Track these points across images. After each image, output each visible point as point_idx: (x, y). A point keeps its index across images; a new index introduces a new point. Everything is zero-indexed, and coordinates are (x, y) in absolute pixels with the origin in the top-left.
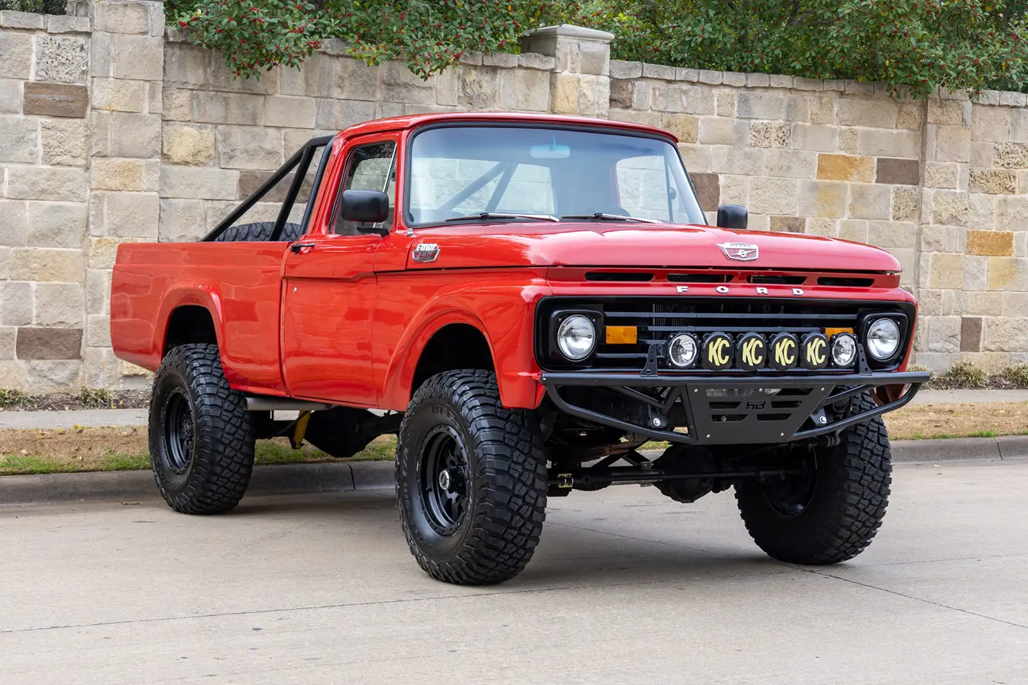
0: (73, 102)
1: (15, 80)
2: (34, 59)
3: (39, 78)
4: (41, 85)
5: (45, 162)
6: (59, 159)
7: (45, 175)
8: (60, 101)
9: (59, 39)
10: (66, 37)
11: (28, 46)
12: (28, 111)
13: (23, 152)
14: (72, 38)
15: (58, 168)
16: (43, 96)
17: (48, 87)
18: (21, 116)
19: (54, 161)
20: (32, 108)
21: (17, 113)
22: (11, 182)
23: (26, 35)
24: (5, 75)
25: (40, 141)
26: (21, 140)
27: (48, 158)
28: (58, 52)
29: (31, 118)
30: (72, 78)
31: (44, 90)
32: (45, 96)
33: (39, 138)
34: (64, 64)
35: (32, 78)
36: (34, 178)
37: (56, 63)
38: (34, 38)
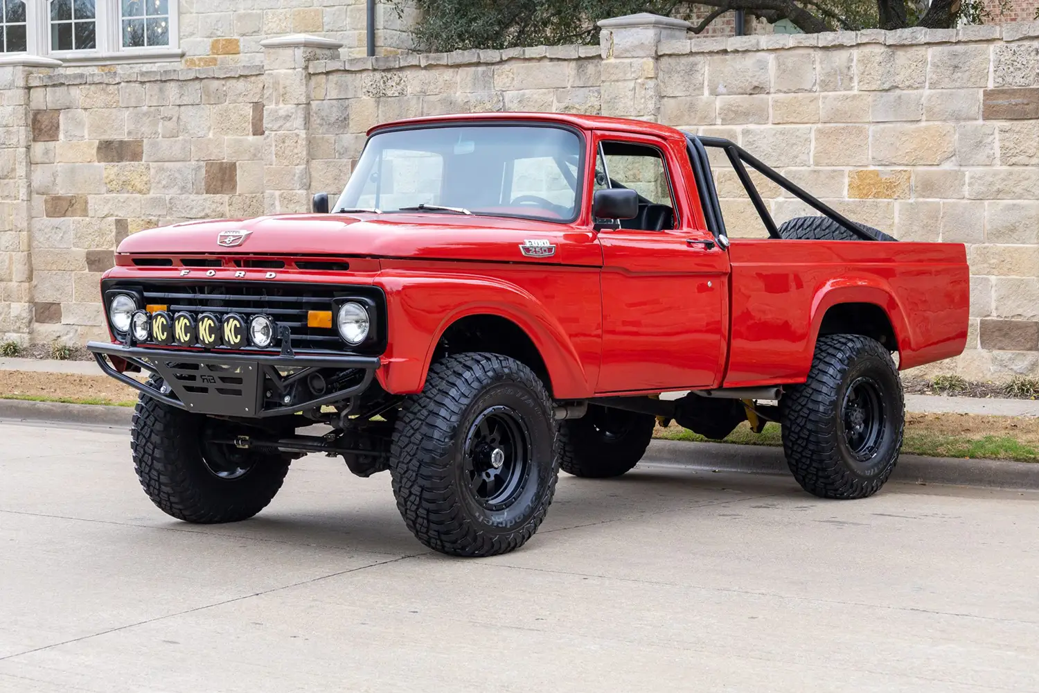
0: (1027, 104)
1: (975, 89)
2: (992, 69)
3: (997, 85)
4: (998, 91)
5: (1004, 163)
6: (1014, 160)
7: (1002, 176)
8: (1016, 105)
9: (1014, 46)
10: (1020, 43)
11: (986, 57)
12: (986, 118)
13: (981, 156)
14: (1027, 43)
15: (1016, 168)
16: (1000, 102)
17: (1004, 92)
18: (980, 122)
19: (1010, 163)
20: (990, 113)
21: (976, 119)
22: (970, 184)
23: (984, 45)
24: (965, 85)
25: (997, 145)
26: (979, 144)
27: (1005, 159)
28: (1015, 58)
29: (989, 123)
30: (1027, 82)
31: (1001, 96)
32: (1002, 102)
33: (996, 141)
34: (1020, 69)
35: (991, 85)
36: (991, 179)
37: (1012, 69)
38: (991, 48)
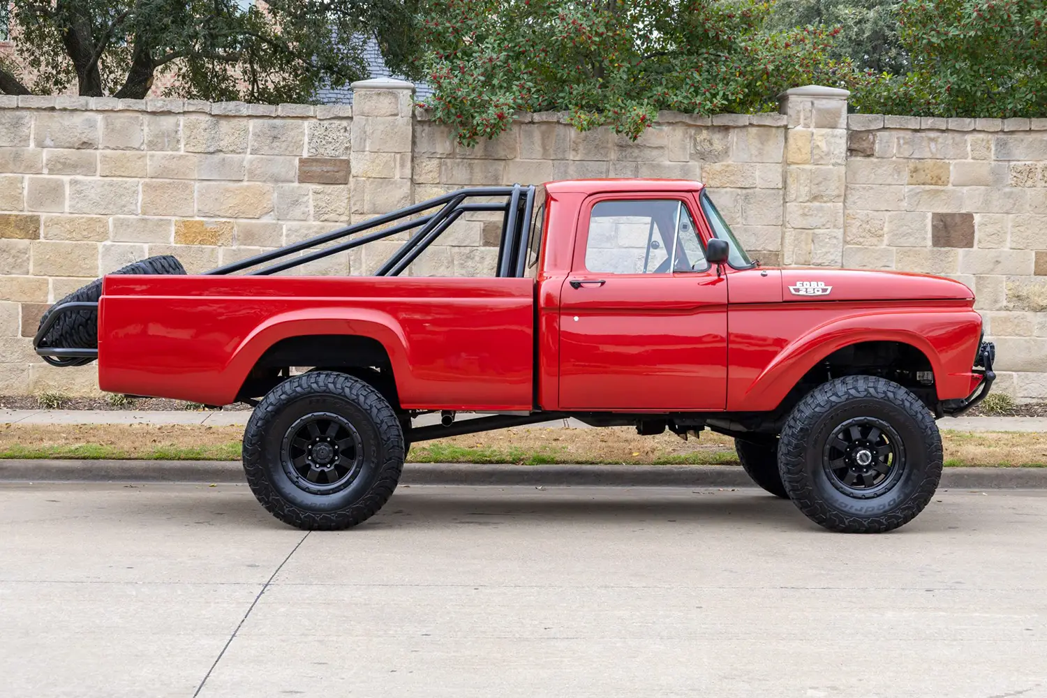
0: (337, 172)
1: (291, 157)
2: (306, 140)
3: (311, 155)
4: (312, 159)
5: (317, 218)
6: (326, 217)
7: (315, 229)
8: (327, 172)
9: (326, 123)
10: (332, 121)
11: (301, 130)
12: (301, 181)
13: (297, 212)
14: (337, 122)
15: (326, 223)
16: (314, 168)
17: (317, 161)
18: (296, 184)
19: (322, 219)
20: (305, 177)
21: (292, 182)
22: (287, 236)
23: (300, 121)
24: (282, 153)
25: (311, 203)
26: (296, 203)
27: (317, 216)
28: (326, 133)
29: (304, 185)
30: (337, 153)
31: (314, 164)
32: (316, 168)
33: (311, 200)
34: (330, 143)
35: (305, 155)
36: (306, 232)
37: (324, 142)
38: (306, 123)
